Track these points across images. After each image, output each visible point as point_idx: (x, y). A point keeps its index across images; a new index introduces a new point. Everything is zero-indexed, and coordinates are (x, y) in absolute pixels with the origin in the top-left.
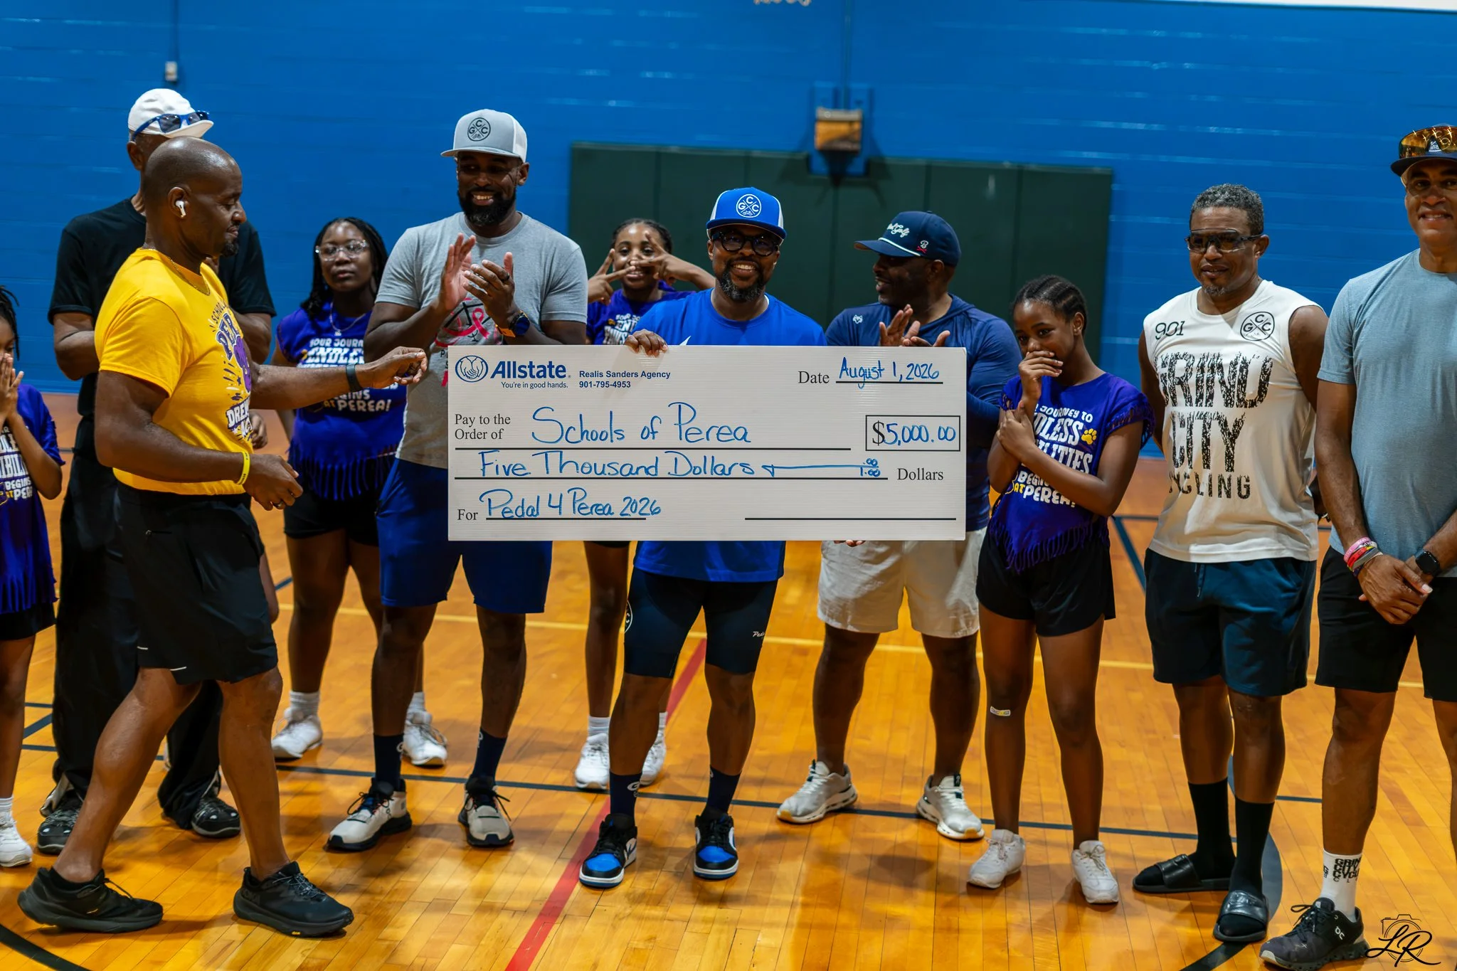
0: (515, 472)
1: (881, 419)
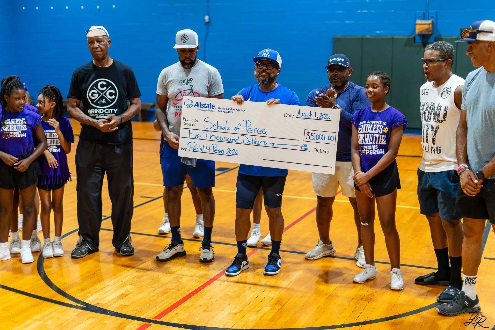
0: (198, 137)
1: (310, 131)
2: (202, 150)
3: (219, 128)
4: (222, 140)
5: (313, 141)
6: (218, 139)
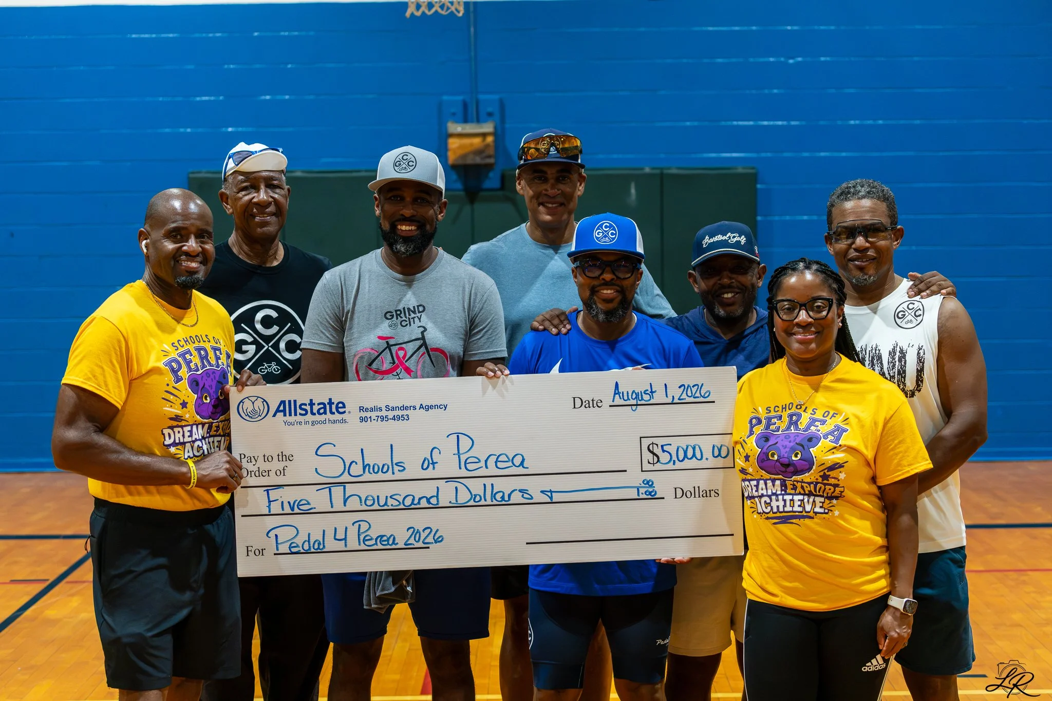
0: (301, 507)
1: (655, 440)
2: (319, 544)
3: (372, 472)
4: (386, 504)
5: (670, 466)
6: (369, 503)
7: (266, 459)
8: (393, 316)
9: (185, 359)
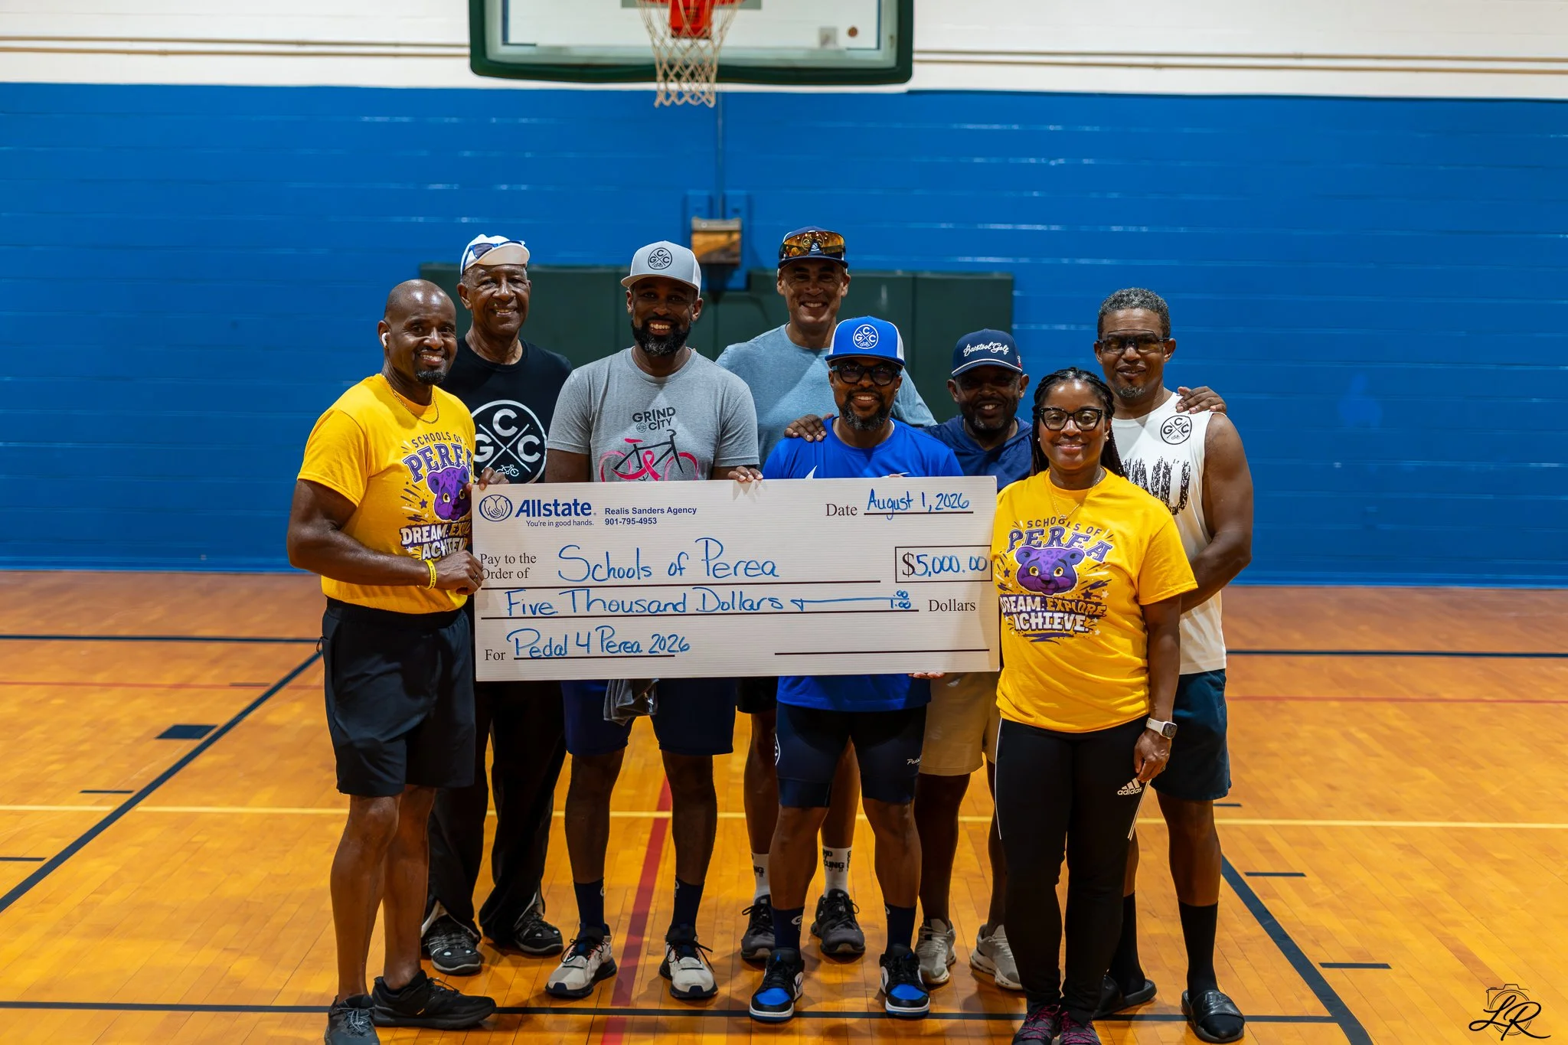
0: (543, 611)
1: (911, 551)
2: (561, 649)
3: (617, 576)
5: (926, 578)
6: (613, 608)
7: (508, 560)
8: (641, 418)
9: (425, 456)
